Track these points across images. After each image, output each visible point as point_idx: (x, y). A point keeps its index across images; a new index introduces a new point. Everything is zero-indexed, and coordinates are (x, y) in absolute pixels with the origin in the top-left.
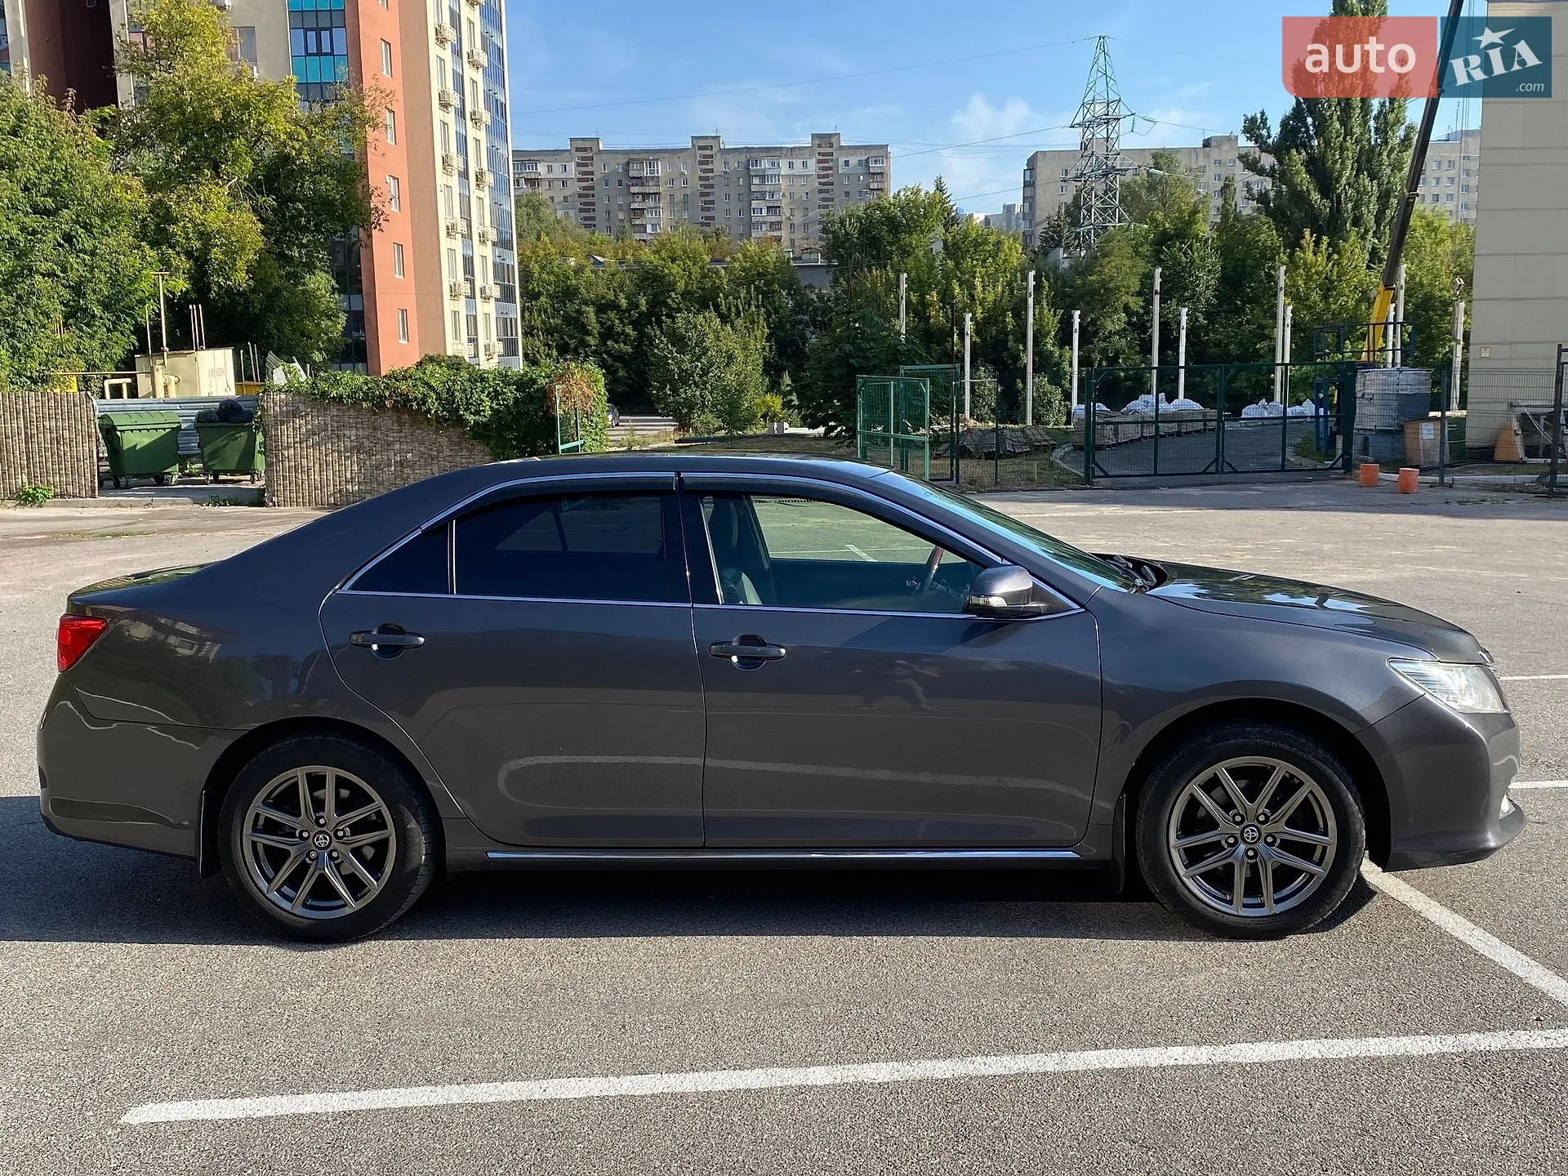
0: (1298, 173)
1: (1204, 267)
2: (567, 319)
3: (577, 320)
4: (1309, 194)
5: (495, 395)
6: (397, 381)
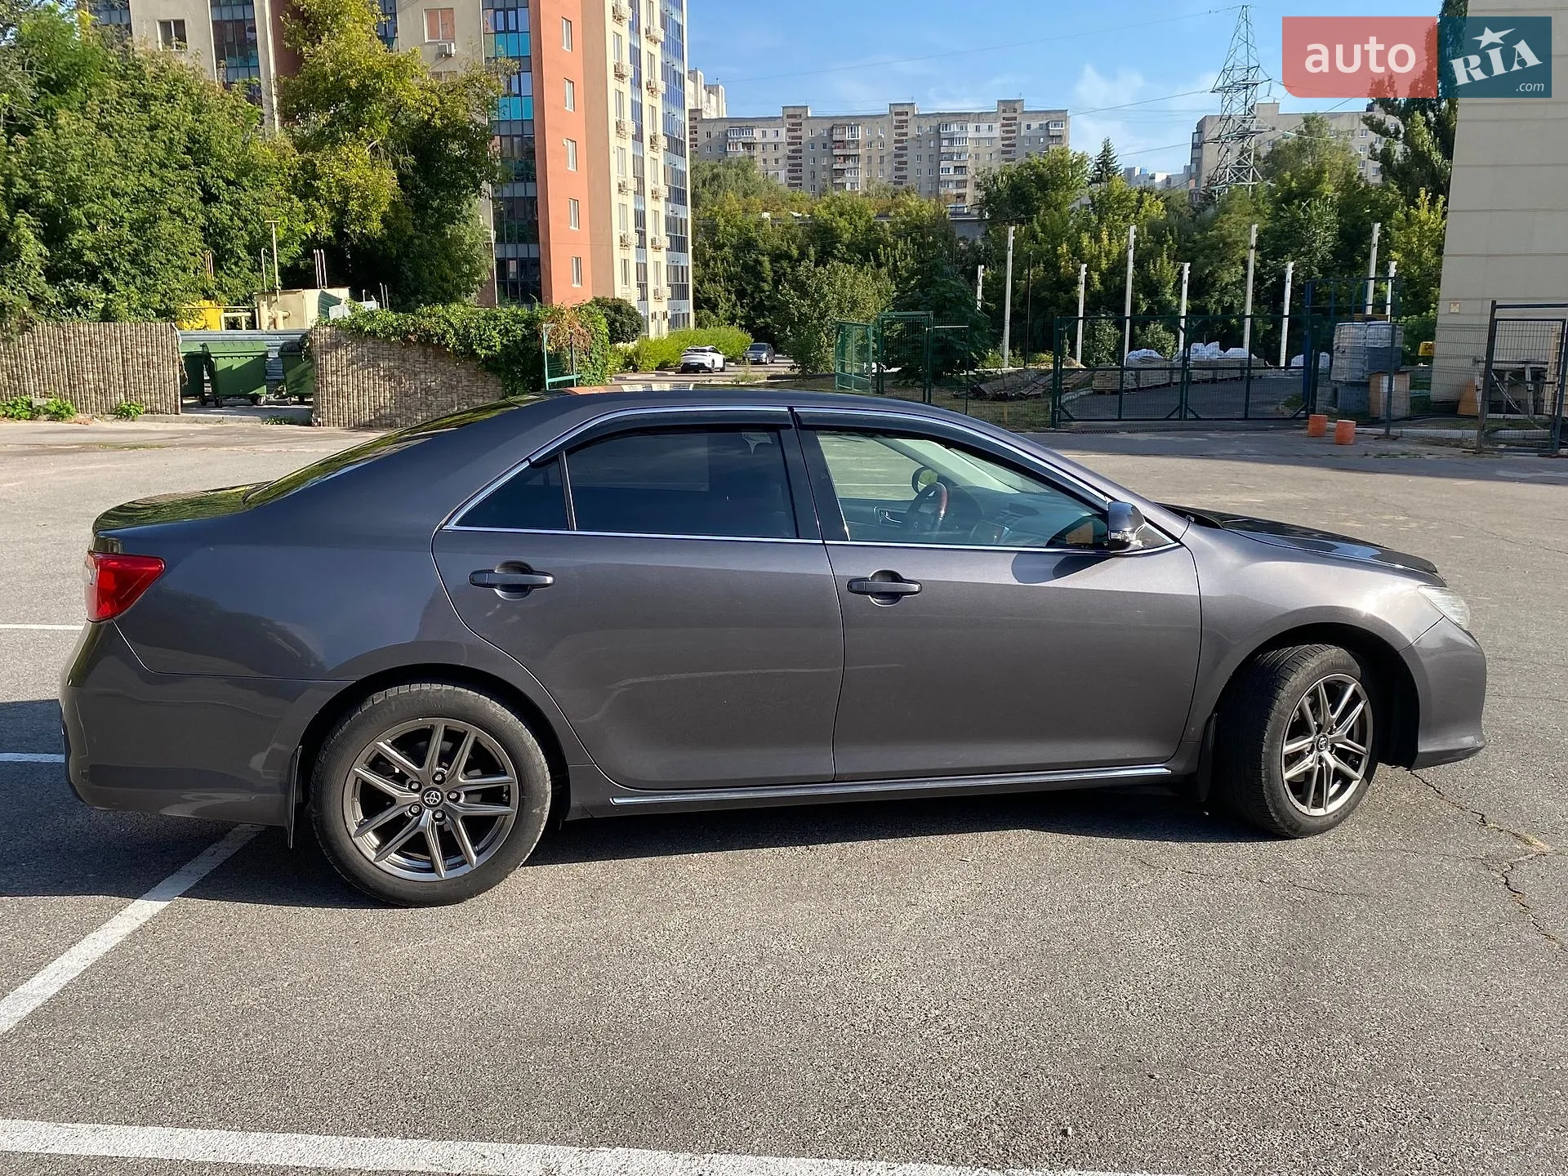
0: (1420, 134)
1: (1321, 224)
2: (745, 267)
3: (754, 268)
4: (1430, 155)
6: (423, 317)
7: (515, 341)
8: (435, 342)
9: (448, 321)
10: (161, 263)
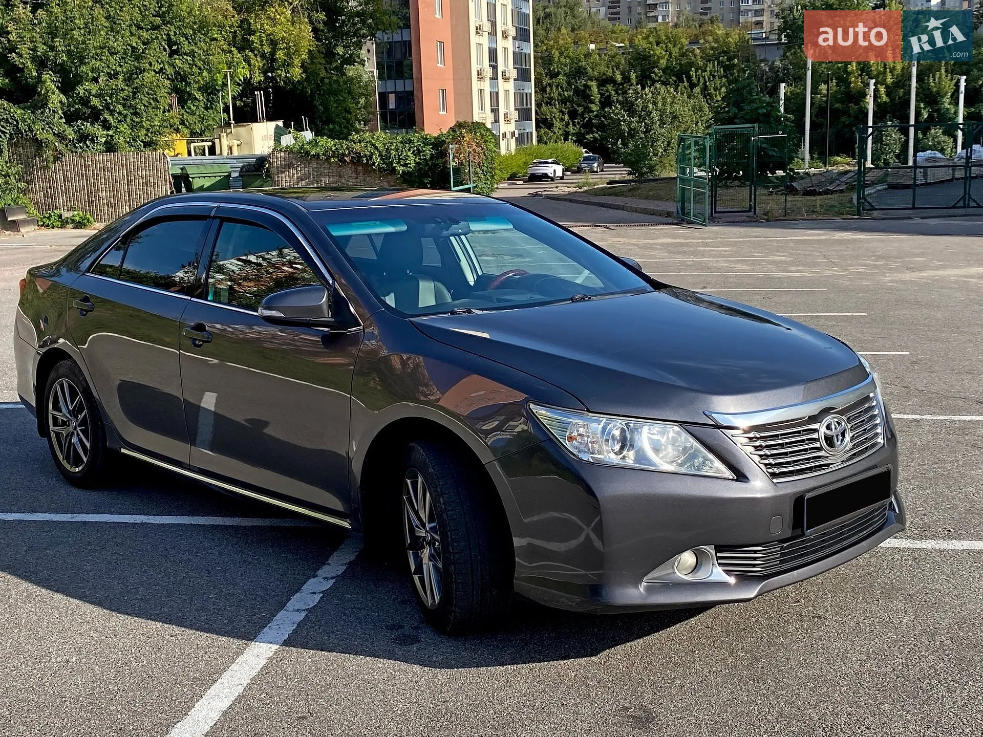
2: (577, 92)
3: (584, 92)
5: (418, 153)
6: (355, 143)
7: (425, 160)
8: (365, 161)
9: (373, 145)
10: (145, 106)
